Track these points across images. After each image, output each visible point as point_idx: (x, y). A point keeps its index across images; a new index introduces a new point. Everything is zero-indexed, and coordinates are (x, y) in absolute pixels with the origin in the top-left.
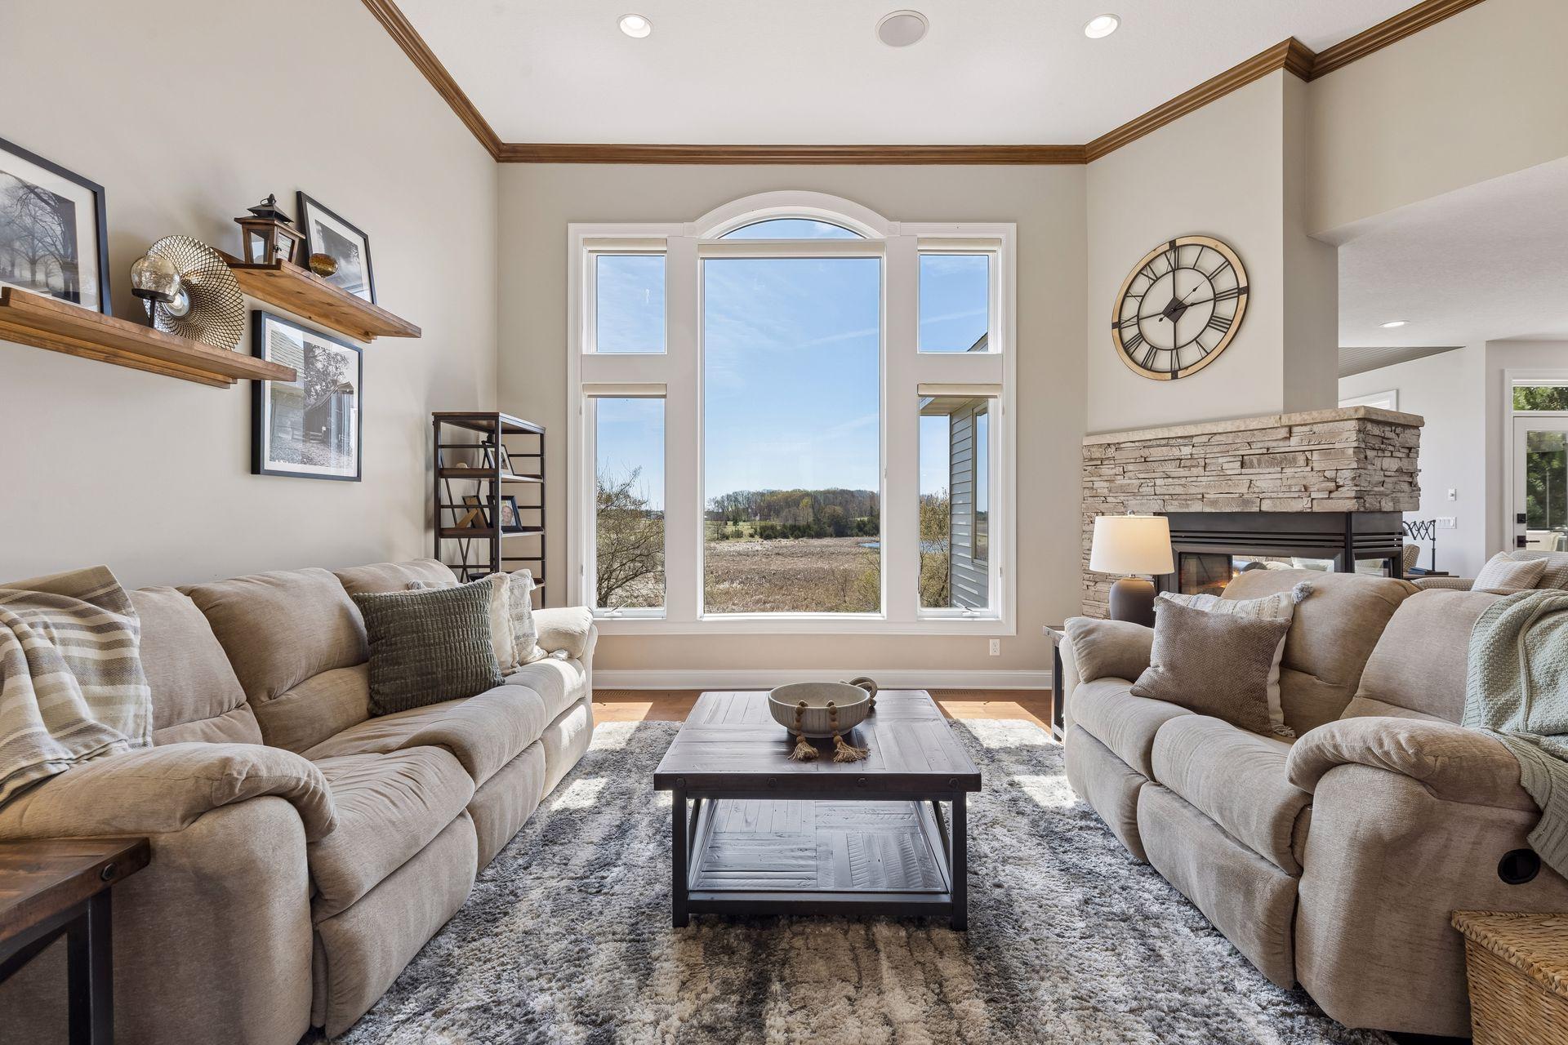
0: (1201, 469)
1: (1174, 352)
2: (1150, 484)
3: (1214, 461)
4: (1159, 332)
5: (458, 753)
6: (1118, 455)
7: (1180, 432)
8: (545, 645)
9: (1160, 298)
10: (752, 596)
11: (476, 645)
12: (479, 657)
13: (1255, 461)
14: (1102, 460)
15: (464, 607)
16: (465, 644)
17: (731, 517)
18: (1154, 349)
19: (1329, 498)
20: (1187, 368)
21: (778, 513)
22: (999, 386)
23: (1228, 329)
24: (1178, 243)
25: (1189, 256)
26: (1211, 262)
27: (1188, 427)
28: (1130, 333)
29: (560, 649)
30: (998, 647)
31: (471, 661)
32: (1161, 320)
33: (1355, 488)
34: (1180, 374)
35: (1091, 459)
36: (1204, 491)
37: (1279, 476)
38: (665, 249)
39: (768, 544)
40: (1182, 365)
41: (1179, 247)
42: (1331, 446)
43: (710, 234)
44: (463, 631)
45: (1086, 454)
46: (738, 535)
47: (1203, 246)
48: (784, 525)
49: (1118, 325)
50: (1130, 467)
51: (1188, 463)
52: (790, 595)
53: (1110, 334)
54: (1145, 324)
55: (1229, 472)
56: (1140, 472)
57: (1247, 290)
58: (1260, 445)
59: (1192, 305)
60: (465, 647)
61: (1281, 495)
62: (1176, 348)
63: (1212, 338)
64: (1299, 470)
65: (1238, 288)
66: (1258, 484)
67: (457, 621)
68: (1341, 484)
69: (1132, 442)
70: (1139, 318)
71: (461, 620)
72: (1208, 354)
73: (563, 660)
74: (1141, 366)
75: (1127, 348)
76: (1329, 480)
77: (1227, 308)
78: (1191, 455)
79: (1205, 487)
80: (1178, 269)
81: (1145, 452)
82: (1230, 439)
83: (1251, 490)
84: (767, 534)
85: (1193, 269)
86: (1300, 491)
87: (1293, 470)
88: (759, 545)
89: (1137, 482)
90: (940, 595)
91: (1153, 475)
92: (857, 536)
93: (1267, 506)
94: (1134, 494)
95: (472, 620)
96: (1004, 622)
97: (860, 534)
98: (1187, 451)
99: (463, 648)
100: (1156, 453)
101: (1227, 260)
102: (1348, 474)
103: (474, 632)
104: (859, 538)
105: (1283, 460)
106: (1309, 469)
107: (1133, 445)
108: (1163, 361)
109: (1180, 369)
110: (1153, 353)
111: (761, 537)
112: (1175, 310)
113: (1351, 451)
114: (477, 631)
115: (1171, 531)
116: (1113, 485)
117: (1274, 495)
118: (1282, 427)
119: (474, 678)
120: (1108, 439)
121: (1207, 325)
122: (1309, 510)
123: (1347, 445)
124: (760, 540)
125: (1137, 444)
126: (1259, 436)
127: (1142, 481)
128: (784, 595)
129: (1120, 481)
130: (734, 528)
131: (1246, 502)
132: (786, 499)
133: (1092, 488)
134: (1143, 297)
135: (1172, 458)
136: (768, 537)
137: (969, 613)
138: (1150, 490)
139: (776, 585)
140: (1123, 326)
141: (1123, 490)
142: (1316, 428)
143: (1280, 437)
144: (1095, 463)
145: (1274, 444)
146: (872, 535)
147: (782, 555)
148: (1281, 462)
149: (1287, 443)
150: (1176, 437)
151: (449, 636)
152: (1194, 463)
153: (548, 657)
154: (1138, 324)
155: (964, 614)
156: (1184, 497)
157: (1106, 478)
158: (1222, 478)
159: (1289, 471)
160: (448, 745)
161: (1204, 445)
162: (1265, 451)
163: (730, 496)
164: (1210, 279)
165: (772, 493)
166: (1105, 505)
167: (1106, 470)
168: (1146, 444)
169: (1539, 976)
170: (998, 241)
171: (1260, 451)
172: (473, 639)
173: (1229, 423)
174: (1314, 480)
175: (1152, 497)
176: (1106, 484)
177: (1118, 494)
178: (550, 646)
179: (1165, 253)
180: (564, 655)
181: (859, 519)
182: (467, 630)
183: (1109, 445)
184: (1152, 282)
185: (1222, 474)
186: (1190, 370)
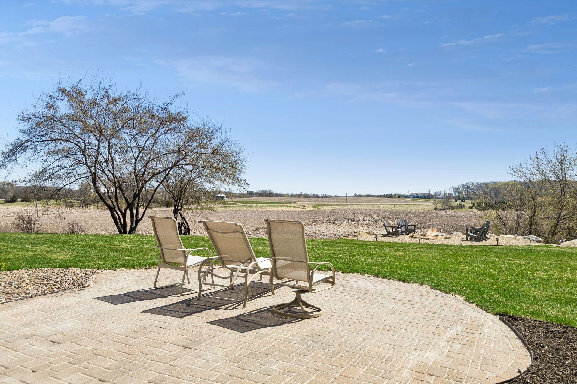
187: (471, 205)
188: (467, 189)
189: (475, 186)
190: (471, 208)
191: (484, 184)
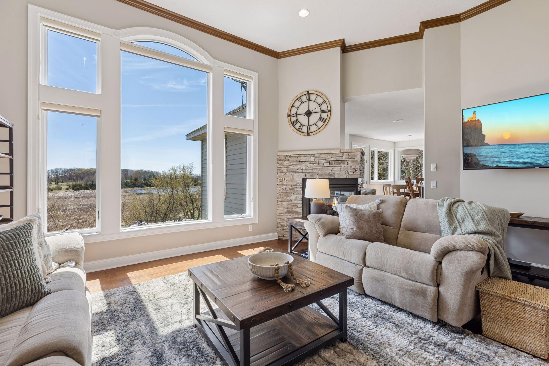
0: (317, 165)
1: (309, 127)
2: (301, 169)
3: (321, 162)
4: (303, 120)
5: (70, 354)
6: (290, 159)
7: (311, 152)
8: (57, 260)
9: (303, 109)
10: (71, 217)
11: (30, 270)
12: (33, 278)
13: (333, 163)
14: (284, 160)
15: (16, 245)
16: (21, 271)
17: (54, 180)
18: (302, 125)
19: (353, 174)
20: (312, 132)
21: (82, 179)
22: (252, 131)
23: (325, 122)
24: (310, 92)
25: (313, 97)
26: (320, 100)
27: (313, 151)
28: (293, 119)
29: (69, 260)
30: (252, 228)
31: (27, 282)
32: (304, 116)
33: (360, 171)
34: (310, 134)
35: (280, 160)
36: (318, 171)
37: (340, 167)
38: (99, 39)
39: (77, 193)
40: (311, 131)
41: (310, 94)
42: (354, 159)
43: (128, 39)
44: (18, 262)
45: (278, 158)
46: (59, 189)
47: (318, 95)
48: (86, 184)
49: (289, 116)
50: (294, 163)
51: (313, 163)
52: (92, 215)
53: (286, 118)
54: (298, 116)
55: (325, 166)
56: (298, 165)
57: (330, 111)
58: (334, 158)
59: (314, 113)
60: (21, 273)
61: (340, 173)
62: (309, 126)
63: (320, 124)
64: (346, 166)
65: (328, 110)
66: (334, 169)
67: (12, 256)
68: (356, 170)
69: (295, 155)
70: (297, 115)
71: (15, 254)
72: (319, 129)
73: (73, 267)
74: (297, 130)
75: (293, 124)
76: (353, 169)
77: (324, 115)
78: (314, 160)
79: (319, 170)
80: (310, 100)
81: (299, 158)
82: (326, 156)
83: (332, 171)
84: (76, 188)
85: (314, 101)
86: (346, 172)
87: (344, 166)
88: (71, 193)
89: (296, 168)
90: (167, 210)
91: (302, 166)
92: (125, 188)
93: (336, 176)
94: (295, 172)
95: (24, 253)
96: (254, 218)
97: (126, 187)
98: (313, 159)
99: (20, 274)
100: (303, 159)
101: (325, 101)
102: (358, 167)
103: (26, 261)
104: (126, 189)
105: (342, 163)
106: (348, 165)
107: (295, 156)
108: (305, 129)
109: (310, 133)
110: (301, 126)
111: (73, 189)
112: (309, 113)
113: (359, 161)
114: (29, 260)
115: (329, 184)
116: (288, 169)
117: (339, 173)
118: (341, 153)
119: (30, 293)
120: (287, 153)
121: (319, 120)
122: (348, 178)
123: (358, 159)
124: (73, 191)
125: (296, 156)
126: (334, 155)
127: (298, 168)
128: (89, 215)
129: (291, 167)
130: (56, 186)
131: (331, 175)
132: (87, 172)
133: (281, 170)
134: (298, 107)
135: (308, 161)
136: (77, 189)
137: (241, 216)
138: (301, 171)
139: (84, 211)
140: (291, 116)
141: (292, 171)
142: (350, 154)
143: (340, 156)
144: (281, 161)
145: (339, 158)
146: (132, 188)
147: (86, 197)
148: (341, 163)
149: (342, 158)
150: (309, 154)
151: (7, 268)
152: (315, 163)
153: (60, 267)
154: (296, 116)
155: (240, 217)
156: (312, 173)
157: (286, 166)
158: (324, 168)
159: (343, 166)
160: (60, 351)
161: (318, 157)
162: (336, 160)
163: (53, 170)
164: (320, 105)
165: (79, 170)
166: (285, 176)
167: (286, 164)
168: (300, 156)
169: (508, 297)
170: (251, 78)
171: (335, 160)
172: (26, 266)
173: (326, 151)
174: (349, 169)
175: (302, 173)
176: (286, 169)
177: (290, 172)
178: (61, 260)
179: (305, 94)
180: (73, 264)
181: (126, 181)
182: (22, 261)
183: (287, 155)
184: (301, 103)
185: (323, 166)
186: (314, 133)
187: (67, 187)
188: (56, 173)
189: (63, 171)
190: (67, 189)
191: (71, 170)
